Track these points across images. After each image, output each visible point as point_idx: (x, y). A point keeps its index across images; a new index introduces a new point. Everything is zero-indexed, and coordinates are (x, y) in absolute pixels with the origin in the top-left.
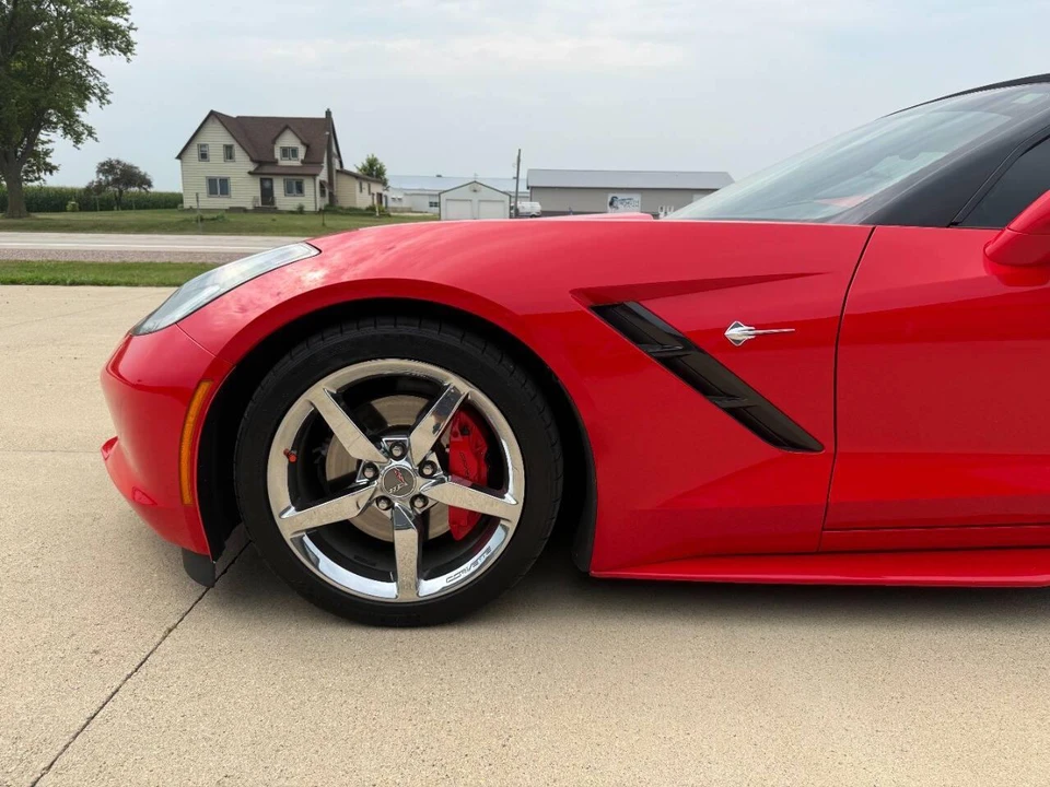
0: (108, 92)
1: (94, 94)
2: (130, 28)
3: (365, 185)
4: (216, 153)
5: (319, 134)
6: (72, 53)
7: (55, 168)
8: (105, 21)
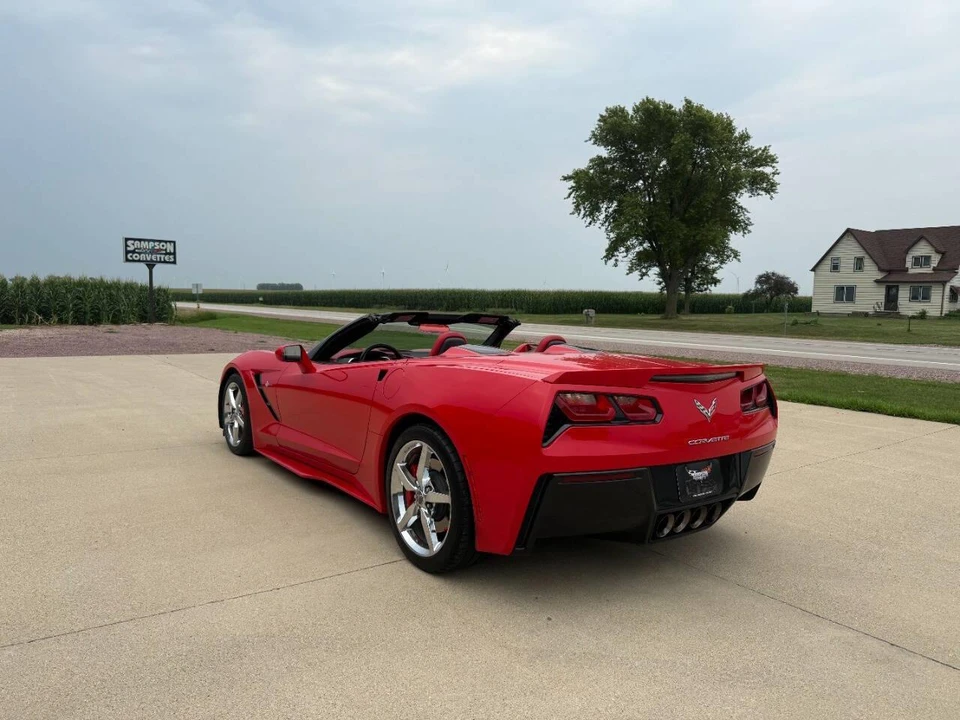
1: (741, 226)
4: (847, 264)
8: (757, 171)
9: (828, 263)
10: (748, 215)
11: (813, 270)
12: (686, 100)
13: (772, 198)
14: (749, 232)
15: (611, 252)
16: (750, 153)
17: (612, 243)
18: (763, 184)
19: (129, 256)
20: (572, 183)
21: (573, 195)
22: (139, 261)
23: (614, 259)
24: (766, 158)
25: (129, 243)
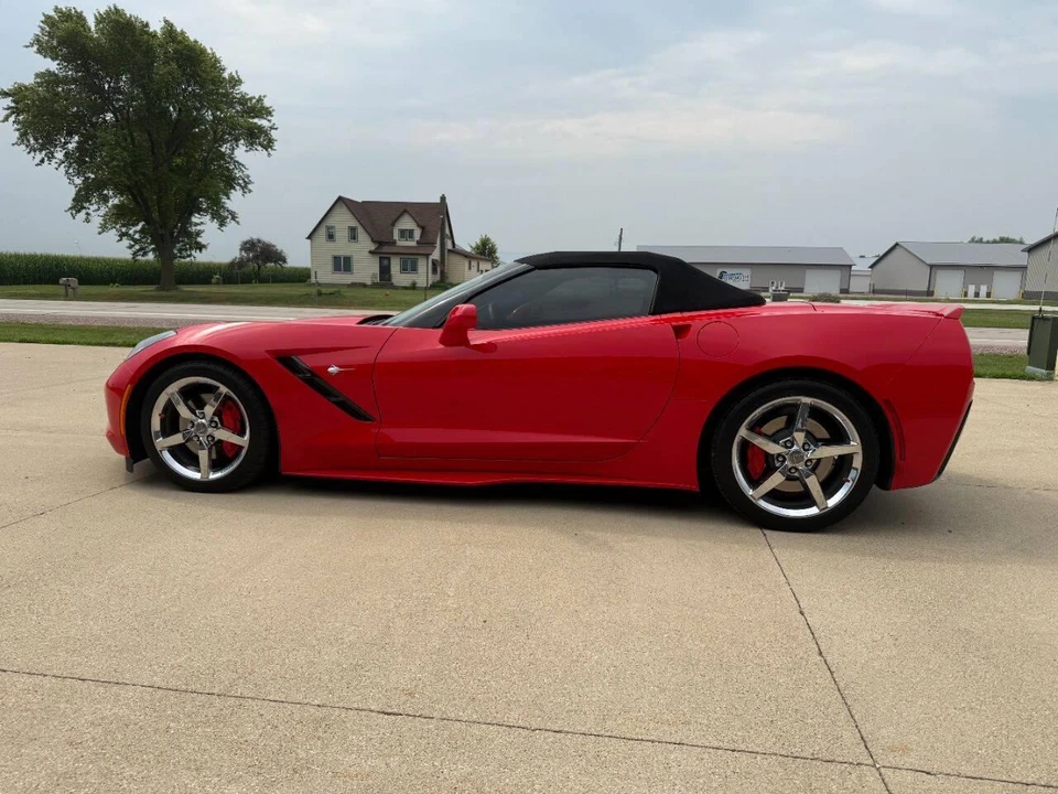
0: (251, 182)
1: (239, 185)
2: (271, 128)
3: (474, 263)
4: (342, 234)
5: (434, 218)
6: (223, 150)
7: (204, 246)
8: (251, 123)
9: (323, 231)
10: (246, 172)
11: (309, 237)
12: (166, 21)
13: (269, 155)
15: (79, 204)
16: (243, 100)
17: (80, 191)
18: (259, 138)
20: (9, 102)
21: (12, 119)
23: (84, 211)
24: (262, 111)
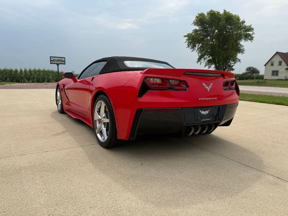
2: (253, 34)
4: (276, 63)
7: (234, 69)
8: (247, 33)
9: (270, 63)
10: (244, 48)
11: (265, 65)
12: (224, 10)
13: (252, 42)
14: (244, 53)
15: (199, 60)
16: (245, 27)
17: (200, 57)
18: (249, 37)
19: (52, 62)
20: (187, 38)
21: (187, 42)
22: (54, 63)
23: (200, 62)
24: (250, 29)
25: (51, 58)
